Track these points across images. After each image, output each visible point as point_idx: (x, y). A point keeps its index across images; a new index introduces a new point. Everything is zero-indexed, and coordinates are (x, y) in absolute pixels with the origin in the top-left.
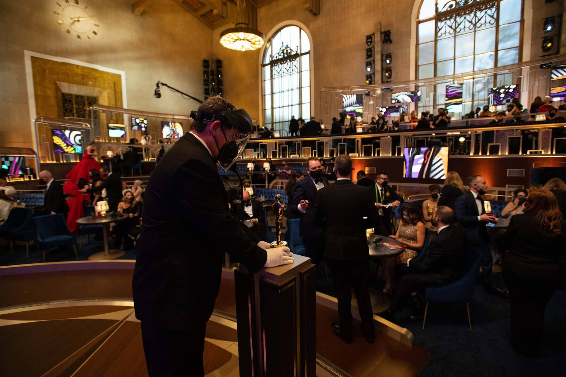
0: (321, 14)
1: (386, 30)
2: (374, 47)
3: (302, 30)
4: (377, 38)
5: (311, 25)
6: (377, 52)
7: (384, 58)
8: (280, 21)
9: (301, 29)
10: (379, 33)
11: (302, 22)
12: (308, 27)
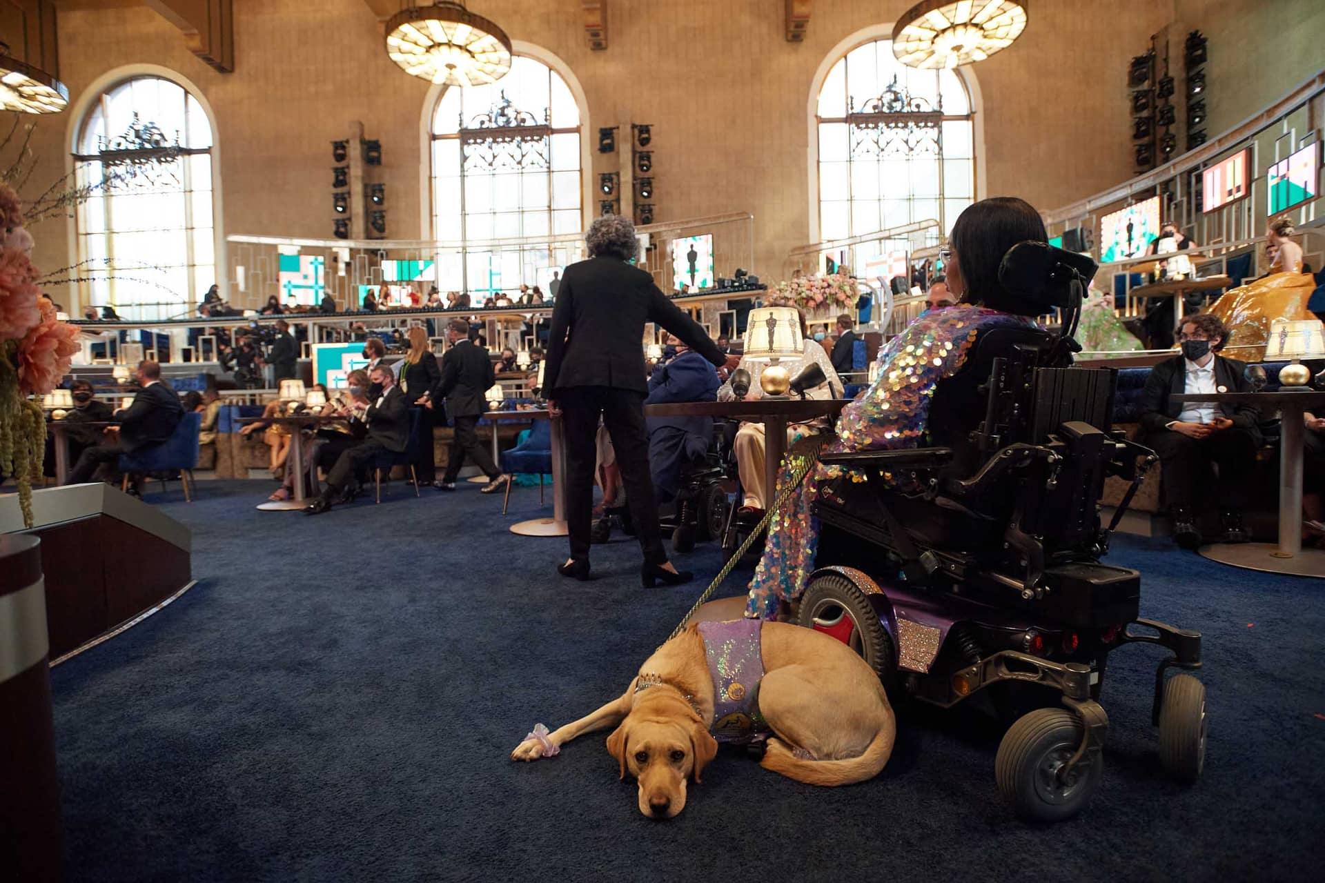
0: (237, 71)
1: (373, 138)
2: (348, 167)
3: (190, 96)
4: (355, 151)
5: (213, 90)
6: (356, 177)
7: (369, 191)
8: (128, 59)
9: (187, 92)
10: (358, 142)
11: (188, 77)
12: (205, 91)
